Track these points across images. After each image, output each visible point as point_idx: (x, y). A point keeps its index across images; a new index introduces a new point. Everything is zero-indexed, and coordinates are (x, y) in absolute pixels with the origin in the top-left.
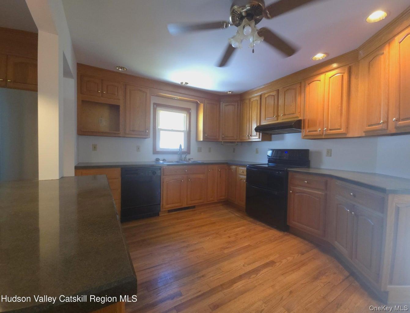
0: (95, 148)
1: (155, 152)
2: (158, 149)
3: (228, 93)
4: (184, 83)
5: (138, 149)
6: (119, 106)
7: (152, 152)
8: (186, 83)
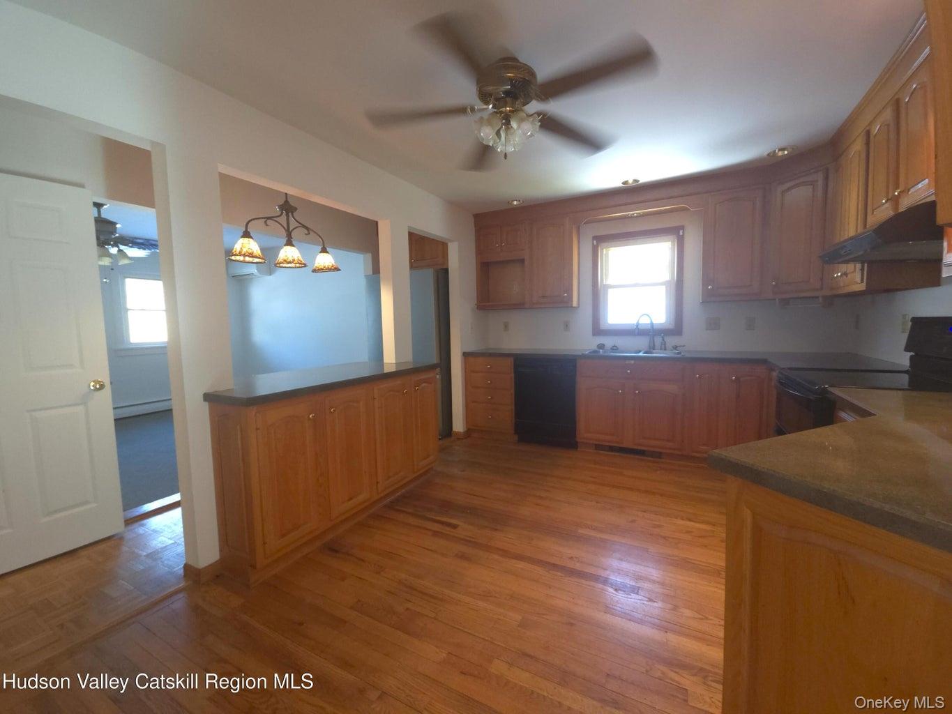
0: (506, 326)
1: (598, 331)
2: (603, 327)
3: (780, 153)
4: (630, 181)
5: (567, 326)
6: (524, 260)
7: (590, 333)
8: (636, 181)
